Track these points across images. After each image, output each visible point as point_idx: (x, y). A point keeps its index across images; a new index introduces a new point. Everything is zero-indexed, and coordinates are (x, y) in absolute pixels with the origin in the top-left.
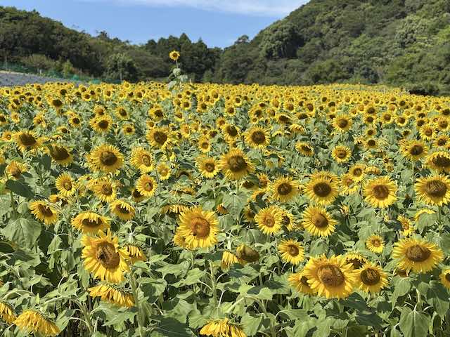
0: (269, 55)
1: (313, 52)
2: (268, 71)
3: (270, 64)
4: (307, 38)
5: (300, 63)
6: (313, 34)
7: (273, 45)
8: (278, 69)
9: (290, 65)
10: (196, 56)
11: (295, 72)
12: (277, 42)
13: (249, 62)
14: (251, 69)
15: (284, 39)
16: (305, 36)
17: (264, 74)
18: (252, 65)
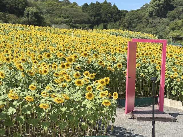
0: (151, 15)
1: (177, 14)
2: (150, 24)
3: (150, 20)
4: (176, 6)
5: (168, 20)
6: (180, 4)
7: (153, 9)
8: (155, 23)
9: (162, 21)
10: (109, 13)
11: (163, 26)
12: (156, 7)
13: (140, 18)
14: (140, 23)
15: (160, 6)
16: (175, 5)
17: (147, 26)
18: (141, 20)
